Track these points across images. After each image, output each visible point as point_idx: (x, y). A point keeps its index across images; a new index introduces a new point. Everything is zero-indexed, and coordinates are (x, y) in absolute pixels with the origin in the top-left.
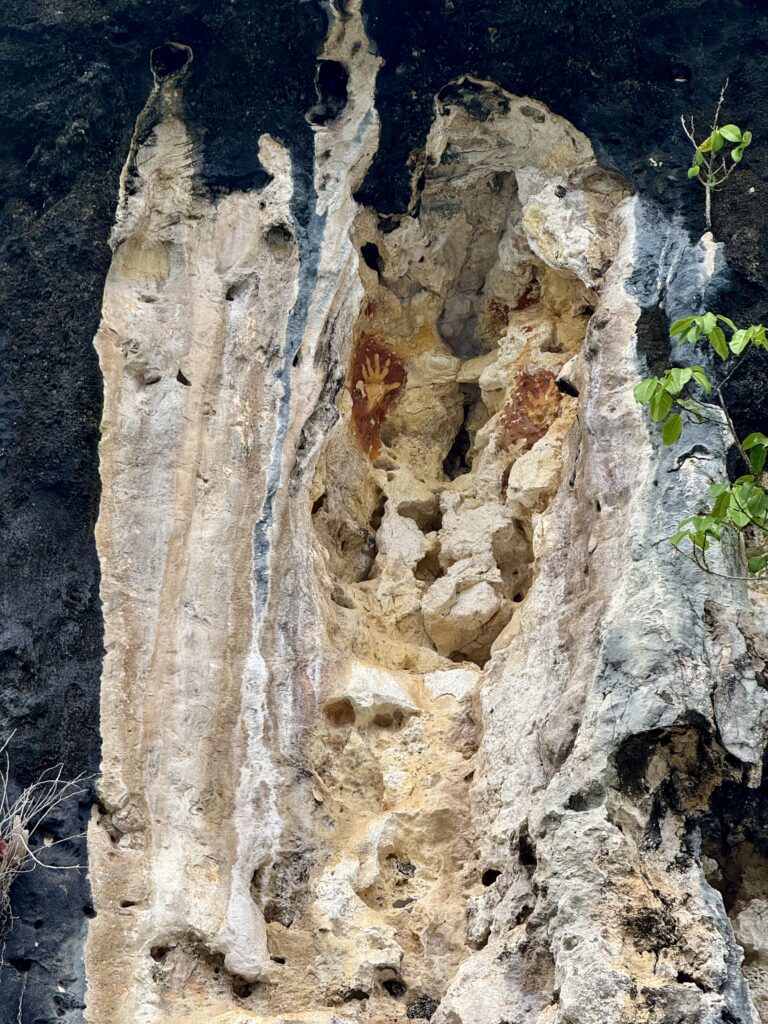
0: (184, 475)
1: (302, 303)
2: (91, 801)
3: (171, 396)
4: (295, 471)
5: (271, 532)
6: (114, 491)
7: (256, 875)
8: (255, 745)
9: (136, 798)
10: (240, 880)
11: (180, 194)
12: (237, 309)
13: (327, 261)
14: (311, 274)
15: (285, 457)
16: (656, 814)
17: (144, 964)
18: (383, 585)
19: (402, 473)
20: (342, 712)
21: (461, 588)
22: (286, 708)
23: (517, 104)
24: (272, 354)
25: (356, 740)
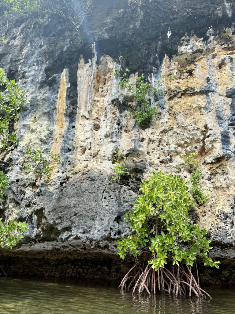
0: (84, 84)
1: (92, 71)
2: (77, 107)
3: (83, 78)
4: (92, 84)
5: (90, 88)
6: (78, 85)
7: (88, 112)
8: (89, 103)
9: (80, 106)
10: (87, 112)
11: (83, 64)
12: (87, 72)
13: (93, 68)
14: (92, 69)
15: (91, 82)
16: (115, 106)
17: (80, 117)
18: (99, 93)
19: (101, 85)
20: (95, 101)
21: (104, 93)
22: (91, 100)
23: (107, 56)
24: (90, 75)
25: (96, 102)
